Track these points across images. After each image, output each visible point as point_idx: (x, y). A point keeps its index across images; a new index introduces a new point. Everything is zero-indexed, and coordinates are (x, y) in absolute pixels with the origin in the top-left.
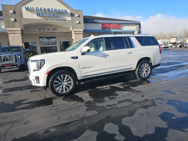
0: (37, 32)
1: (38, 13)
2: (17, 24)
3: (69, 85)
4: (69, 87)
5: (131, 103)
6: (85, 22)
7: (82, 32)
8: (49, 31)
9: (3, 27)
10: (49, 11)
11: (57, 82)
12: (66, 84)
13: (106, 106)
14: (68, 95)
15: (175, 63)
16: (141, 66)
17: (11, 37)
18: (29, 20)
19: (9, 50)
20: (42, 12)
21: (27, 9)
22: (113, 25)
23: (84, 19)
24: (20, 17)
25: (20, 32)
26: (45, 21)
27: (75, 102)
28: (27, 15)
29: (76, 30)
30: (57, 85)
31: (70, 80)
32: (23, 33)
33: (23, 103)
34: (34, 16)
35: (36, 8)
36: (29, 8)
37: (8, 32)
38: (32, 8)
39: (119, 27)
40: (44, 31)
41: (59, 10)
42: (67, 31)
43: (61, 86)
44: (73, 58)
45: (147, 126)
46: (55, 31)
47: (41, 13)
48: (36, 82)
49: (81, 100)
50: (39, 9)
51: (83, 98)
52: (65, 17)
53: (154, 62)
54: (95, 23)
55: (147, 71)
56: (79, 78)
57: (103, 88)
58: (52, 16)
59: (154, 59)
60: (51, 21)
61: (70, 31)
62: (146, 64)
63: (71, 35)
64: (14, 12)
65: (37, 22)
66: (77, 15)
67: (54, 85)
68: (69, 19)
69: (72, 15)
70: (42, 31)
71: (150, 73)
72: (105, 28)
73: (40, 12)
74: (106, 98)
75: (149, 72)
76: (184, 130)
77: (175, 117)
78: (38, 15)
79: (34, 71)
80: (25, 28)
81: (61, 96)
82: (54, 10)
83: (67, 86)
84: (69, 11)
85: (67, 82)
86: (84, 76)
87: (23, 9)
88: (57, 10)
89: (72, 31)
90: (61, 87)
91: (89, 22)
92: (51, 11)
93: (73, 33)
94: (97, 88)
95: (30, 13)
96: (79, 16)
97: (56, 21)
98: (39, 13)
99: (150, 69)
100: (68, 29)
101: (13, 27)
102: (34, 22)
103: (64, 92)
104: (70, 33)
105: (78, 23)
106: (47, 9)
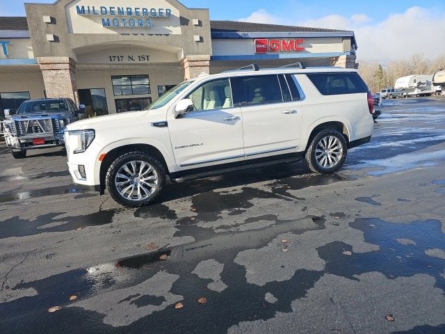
0: (106, 64)
1: (106, 21)
2: (59, 47)
3: (148, 184)
4: (149, 188)
5: (273, 222)
6: (214, 37)
7: (208, 63)
8: (131, 62)
9: (31, 55)
10: (130, 13)
11: (123, 176)
12: (142, 181)
13: (217, 228)
14: (146, 205)
15: (425, 134)
16: (320, 142)
17: (48, 77)
18: (85, 36)
19: (43, 109)
20: (113, 17)
21: (81, 12)
22: (284, 43)
23: (212, 30)
24: (66, 30)
25: (67, 66)
26: (122, 38)
27: (158, 219)
28: (82, 27)
29: (192, 57)
30: (122, 183)
31: (151, 174)
32: (75, 68)
33: (54, 218)
34: (97, 28)
35: (101, 8)
36: (86, 9)
37: (42, 67)
38: (91, 9)
39: (300, 46)
40: (120, 62)
41: (153, 11)
42: (173, 61)
43: (133, 186)
44: (156, 125)
45: (282, 267)
46: (146, 61)
47: (111, 20)
48: (80, 177)
49: (172, 215)
50: (108, 10)
51: (177, 211)
52: (167, 28)
53: (354, 132)
54: (241, 38)
55: (336, 153)
56: (171, 170)
57: (227, 192)
58: (136, 25)
59: (354, 125)
60: (135, 38)
61: (179, 60)
62: (331, 138)
63: (183, 70)
64: (53, 21)
65: (103, 41)
66: (195, 22)
67: (117, 184)
68: (177, 30)
69: (184, 22)
70: (116, 61)
71: (343, 159)
72: (264, 50)
73: (110, 18)
74: (225, 213)
75: (339, 157)
76: (355, 276)
77: (352, 251)
78: (106, 24)
79: (75, 153)
80: (78, 56)
81: (134, 207)
82: (141, 11)
83: (145, 186)
84: (176, 13)
85: (145, 176)
86: (182, 166)
87: (73, 11)
88: (149, 11)
89: (185, 61)
90: (131, 188)
91: (224, 36)
92: (134, 14)
93: (186, 65)
94: (215, 191)
95: (87, 20)
96: (200, 24)
97: (147, 38)
98: (108, 20)
99: (341, 150)
100: (176, 55)
101: (51, 55)
102: (97, 42)
103: (140, 198)
104: (181, 64)
105: (199, 40)
106: (125, 10)
